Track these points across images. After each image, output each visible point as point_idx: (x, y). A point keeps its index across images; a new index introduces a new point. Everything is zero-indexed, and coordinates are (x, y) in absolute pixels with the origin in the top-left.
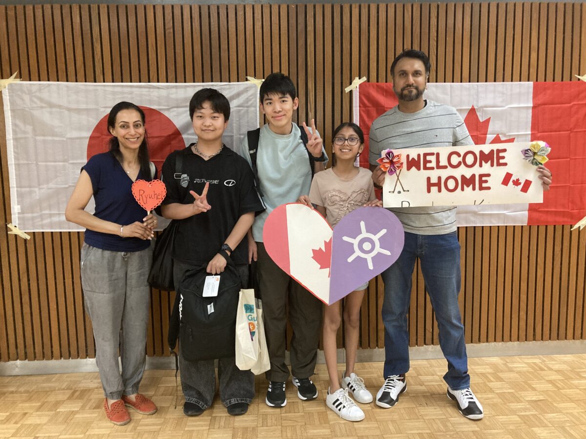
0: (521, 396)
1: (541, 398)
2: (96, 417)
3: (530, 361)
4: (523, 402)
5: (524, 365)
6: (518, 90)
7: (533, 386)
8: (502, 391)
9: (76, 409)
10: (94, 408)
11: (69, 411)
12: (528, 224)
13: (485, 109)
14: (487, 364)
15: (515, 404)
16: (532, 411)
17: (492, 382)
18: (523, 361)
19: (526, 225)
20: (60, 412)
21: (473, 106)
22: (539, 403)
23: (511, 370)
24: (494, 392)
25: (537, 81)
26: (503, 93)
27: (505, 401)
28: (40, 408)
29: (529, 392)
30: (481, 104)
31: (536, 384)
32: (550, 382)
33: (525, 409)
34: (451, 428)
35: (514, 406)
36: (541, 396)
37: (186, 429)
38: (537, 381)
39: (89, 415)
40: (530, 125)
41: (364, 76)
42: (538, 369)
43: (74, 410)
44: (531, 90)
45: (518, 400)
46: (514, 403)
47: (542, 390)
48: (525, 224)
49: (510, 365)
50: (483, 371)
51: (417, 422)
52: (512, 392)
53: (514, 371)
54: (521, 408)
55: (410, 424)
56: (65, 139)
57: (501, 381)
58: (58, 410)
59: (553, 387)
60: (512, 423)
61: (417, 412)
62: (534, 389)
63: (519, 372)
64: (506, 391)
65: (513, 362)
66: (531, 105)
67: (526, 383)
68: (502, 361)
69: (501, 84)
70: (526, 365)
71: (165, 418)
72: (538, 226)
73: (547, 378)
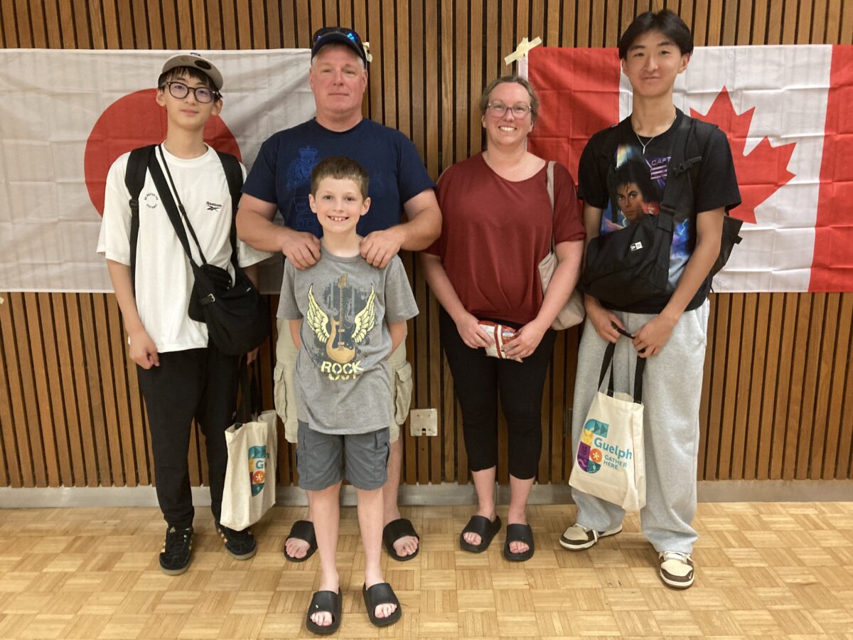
0: (778, 575)
1: (812, 579)
2: (99, 584)
3: (799, 512)
4: (780, 587)
5: (789, 519)
6: (805, 59)
7: (801, 557)
8: (748, 565)
9: (73, 570)
10: (100, 569)
11: (61, 572)
12: (809, 289)
13: (745, 92)
14: (728, 515)
15: (766, 590)
16: (794, 604)
17: (734, 547)
18: (787, 511)
19: (807, 291)
20: (46, 573)
21: (724, 87)
22: (807, 589)
23: (765, 526)
24: (733, 566)
25: (839, 42)
26: (779, 65)
27: (751, 582)
28: (19, 565)
29: (792, 568)
30: (740, 83)
31: (804, 555)
32: (829, 550)
33: (782, 600)
34: (654, 630)
35: (764, 592)
36: (811, 576)
37: (232, 612)
38: (808, 549)
39: (88, 581)
40: (823, 120)
41: (537, 37)
42: (811, 526)
43: (67, 570)
44: (829, 59)
45: (772, 584)
46: (765, 587)
47: (814, 565)
48: (805, 290)
49: (765, 518)
50: (720, 527)
51: (600, 615)
52: (764, 567)
53: (770, 529)
54: (776, 597)
55: (589, 618)
56: (47, 144)
57: (747, 547)
58: (45, 570)
59: (832, 560)
60: (758, 625)
61: (602, 597)
62: (801, 563)
63: (778, 532)
64: (753, 565)
65: (771, 513)
66: (828, 86)
67: (788, 550)
68: (751, 510)
69: (776, 48)
70: (792, 519)
71: (203, 591)
72: (827, 294)
73: (824, 544)
